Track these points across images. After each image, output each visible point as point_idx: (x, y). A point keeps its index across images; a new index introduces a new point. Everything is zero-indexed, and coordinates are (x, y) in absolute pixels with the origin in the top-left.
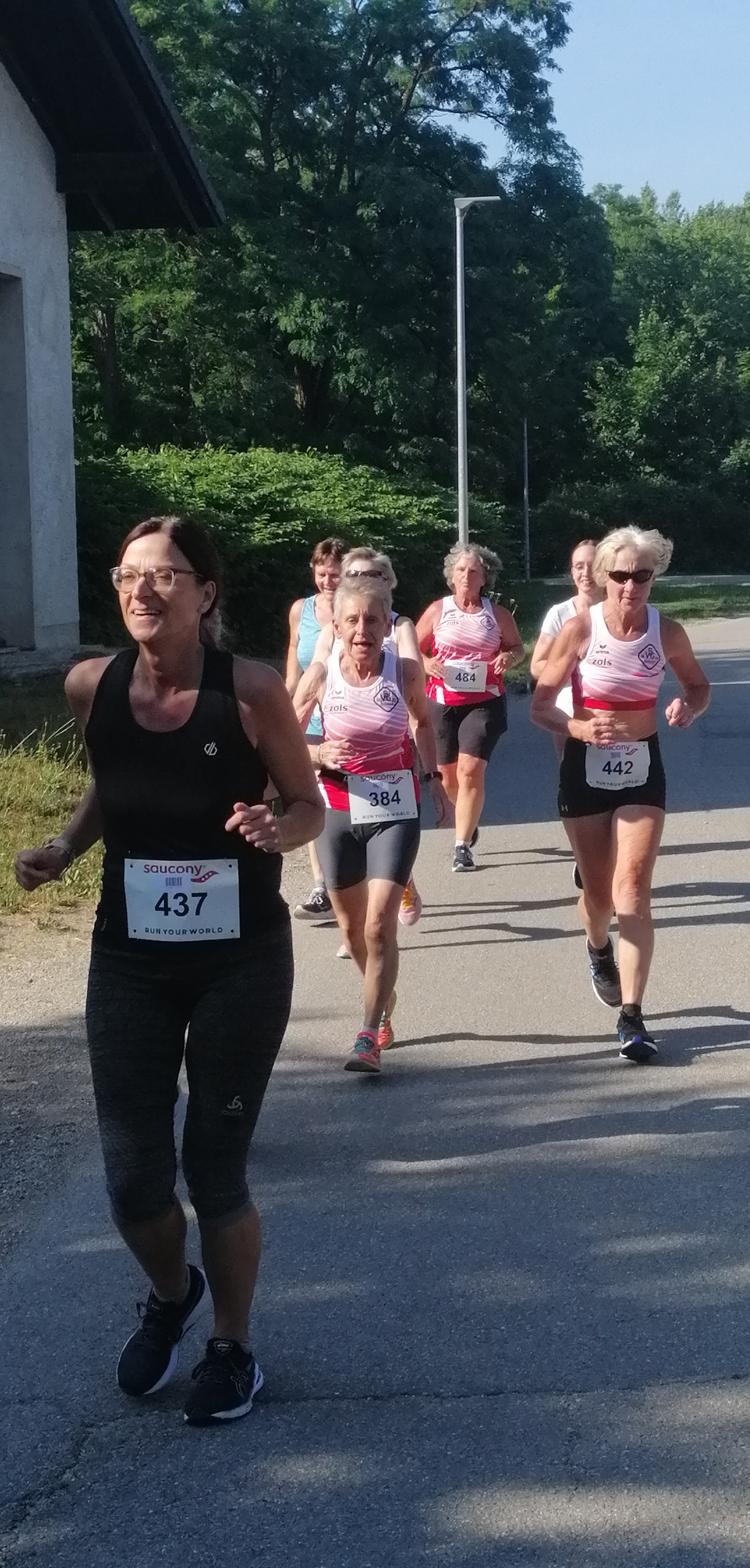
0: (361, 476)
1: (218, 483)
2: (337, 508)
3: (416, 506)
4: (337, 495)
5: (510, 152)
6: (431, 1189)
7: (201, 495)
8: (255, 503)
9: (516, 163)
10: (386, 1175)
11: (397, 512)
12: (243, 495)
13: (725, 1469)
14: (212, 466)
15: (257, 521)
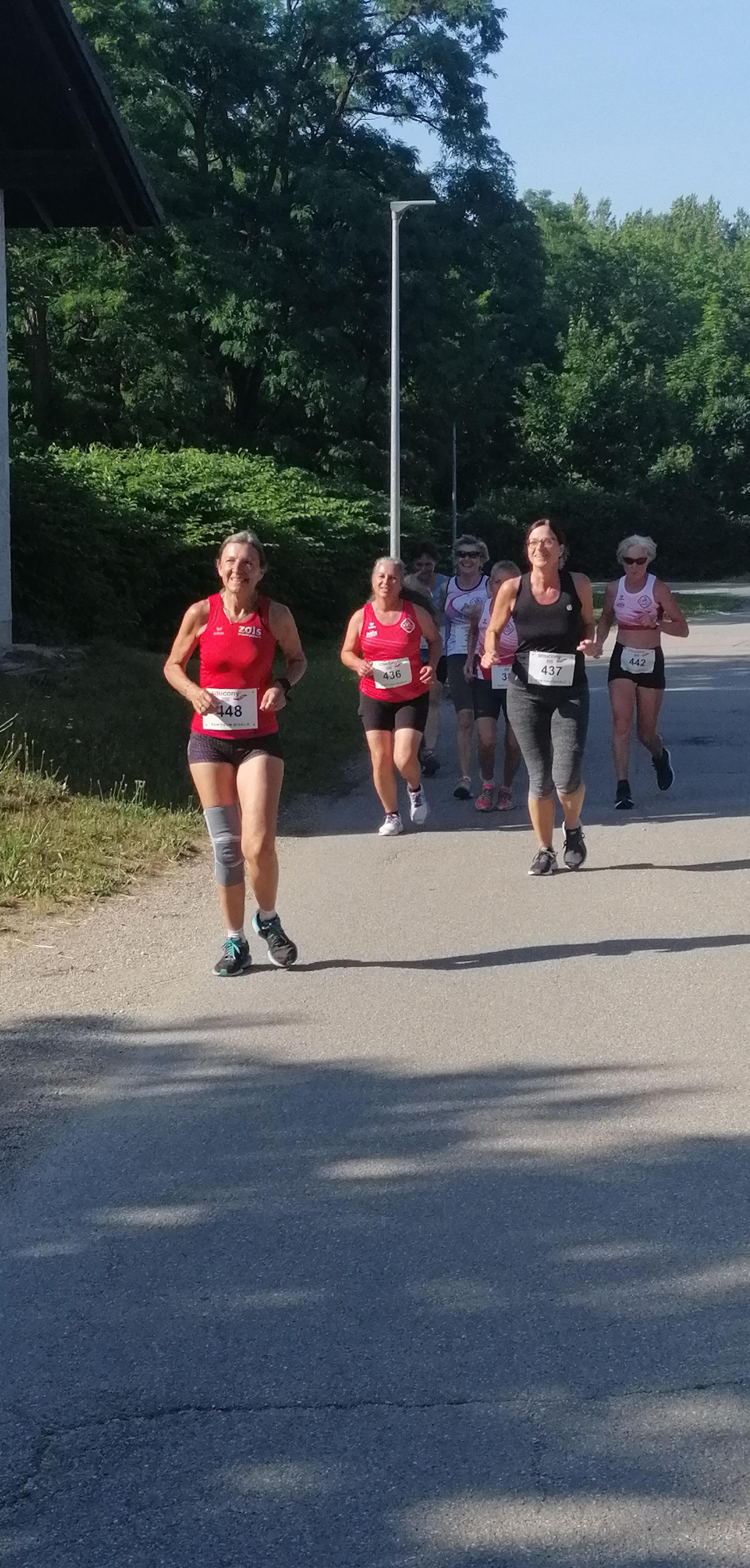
0: (291, 478)
1: (150, 482)
2: (269, 509)
3: (346, 509)
4: (267, 496)
5: (444, 157)
6: (385, 1195)
7: (132, 494)
8: (187, 504)
9: (450, 168)
10: (337, 1182)
11: (328, 514)
12: (175, 495)
13: (692, 1480)
14: (144, 466)
15: (189, 522)
